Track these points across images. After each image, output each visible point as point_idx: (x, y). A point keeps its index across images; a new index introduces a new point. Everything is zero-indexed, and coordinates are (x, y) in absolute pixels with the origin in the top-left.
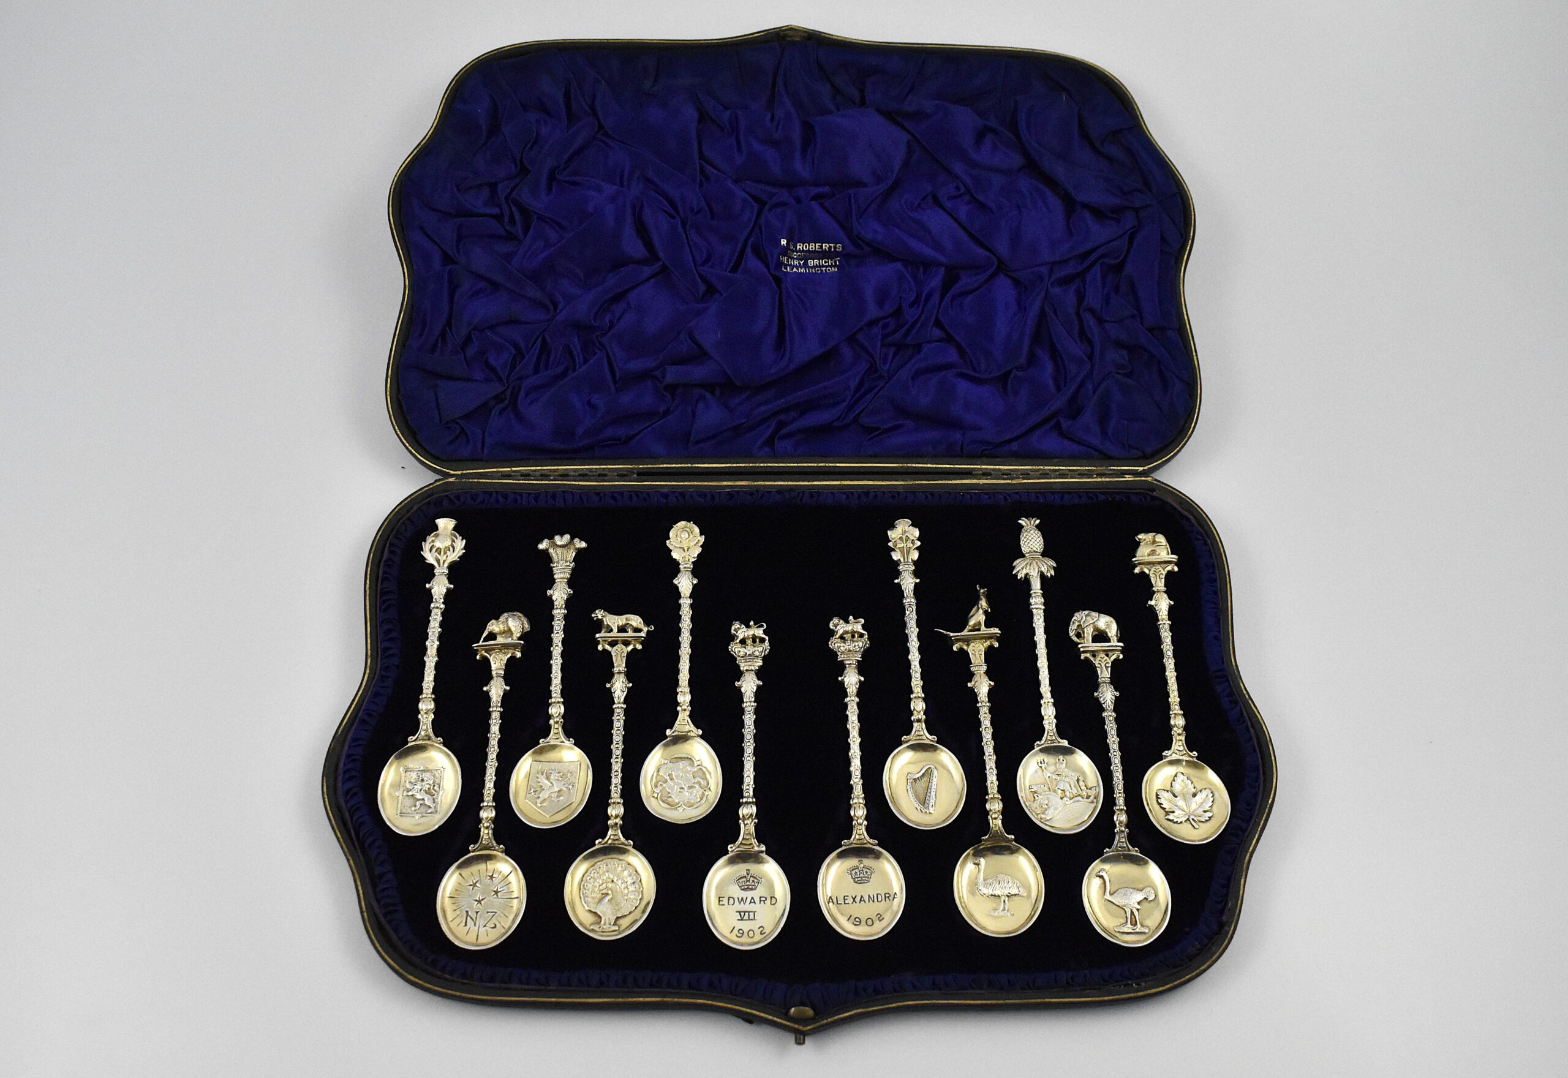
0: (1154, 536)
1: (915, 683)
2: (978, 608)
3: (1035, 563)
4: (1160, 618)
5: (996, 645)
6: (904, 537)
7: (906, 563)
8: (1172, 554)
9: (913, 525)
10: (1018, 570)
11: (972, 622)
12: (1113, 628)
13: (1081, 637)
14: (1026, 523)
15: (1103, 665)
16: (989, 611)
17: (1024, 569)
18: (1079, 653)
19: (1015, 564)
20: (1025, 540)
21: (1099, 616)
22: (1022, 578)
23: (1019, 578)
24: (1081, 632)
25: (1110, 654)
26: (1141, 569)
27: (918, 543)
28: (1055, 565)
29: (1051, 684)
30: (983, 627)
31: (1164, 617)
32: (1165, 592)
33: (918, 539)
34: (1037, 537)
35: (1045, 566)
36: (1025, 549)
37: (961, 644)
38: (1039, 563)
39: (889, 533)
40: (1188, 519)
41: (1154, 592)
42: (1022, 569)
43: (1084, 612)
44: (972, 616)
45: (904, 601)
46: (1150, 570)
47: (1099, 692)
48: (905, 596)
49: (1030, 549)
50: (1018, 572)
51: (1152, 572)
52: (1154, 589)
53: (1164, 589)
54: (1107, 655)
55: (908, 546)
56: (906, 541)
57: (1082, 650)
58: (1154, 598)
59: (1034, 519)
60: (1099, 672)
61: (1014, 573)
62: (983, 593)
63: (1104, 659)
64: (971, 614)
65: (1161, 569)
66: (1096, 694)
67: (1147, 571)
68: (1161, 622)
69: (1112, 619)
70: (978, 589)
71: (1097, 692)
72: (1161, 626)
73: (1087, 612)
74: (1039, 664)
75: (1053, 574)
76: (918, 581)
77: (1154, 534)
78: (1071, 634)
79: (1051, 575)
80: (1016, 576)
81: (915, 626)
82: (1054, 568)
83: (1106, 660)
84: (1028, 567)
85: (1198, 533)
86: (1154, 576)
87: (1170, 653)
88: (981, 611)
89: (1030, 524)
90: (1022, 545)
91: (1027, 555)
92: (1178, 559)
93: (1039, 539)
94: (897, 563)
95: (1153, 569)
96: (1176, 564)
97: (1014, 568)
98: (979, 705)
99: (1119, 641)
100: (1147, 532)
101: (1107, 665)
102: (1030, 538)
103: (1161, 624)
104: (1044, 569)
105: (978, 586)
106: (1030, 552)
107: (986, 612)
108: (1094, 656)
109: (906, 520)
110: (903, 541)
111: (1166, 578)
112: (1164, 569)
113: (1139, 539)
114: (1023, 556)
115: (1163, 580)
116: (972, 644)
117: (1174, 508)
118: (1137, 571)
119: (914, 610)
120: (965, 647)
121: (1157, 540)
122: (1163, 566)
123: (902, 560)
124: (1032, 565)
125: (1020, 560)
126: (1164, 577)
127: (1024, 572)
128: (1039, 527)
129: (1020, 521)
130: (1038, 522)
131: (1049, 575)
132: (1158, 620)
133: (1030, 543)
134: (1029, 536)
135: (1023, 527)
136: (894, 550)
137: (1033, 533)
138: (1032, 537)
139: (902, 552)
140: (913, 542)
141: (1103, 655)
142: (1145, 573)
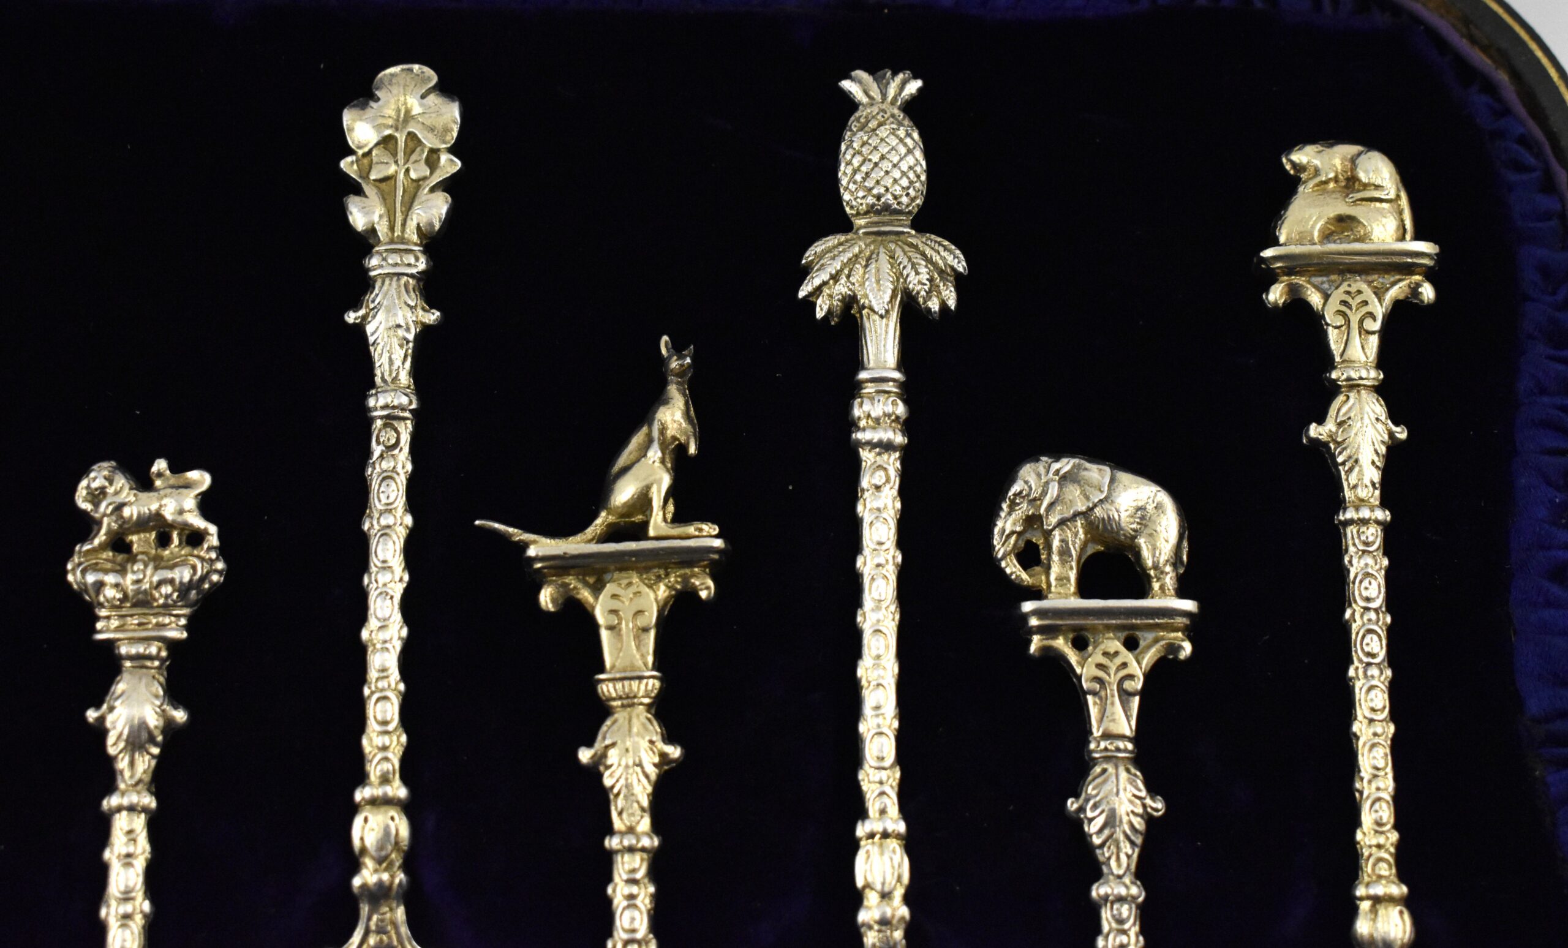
0: (1353, 160)
1: (379, 741)
2: (649, 441)
3: (884, 258)
4: (1348, 494)
5: (706, 588)
6: (401, 138)
7: (399, 245)
8: (1418, 236)
9: (445, 88)
10: (817, 282)
11: (624, 493)
12: (1163, 535)
13: (1037, 562)
14: (866, 93)
15: (1113, 679)
16: (692, 450)
17: (843, 280)
18: (1022, 632)
19: (809, 255)
20: (856, 162)
21: (1113, 480)
22: (830, 312)
23: (820, 314)
24: (1041, 542)
25: (1144, 638)
26: (1294, 291)
27: (449, 165)
28: (961, 266)
29: (903, 757)
30: (658, 523)
31: (1362, 493)
32: (1380, 390)
33: (453, 150)
34: (903, 150)
35: (923, 270)
36: (852, 196)
37: (572, 581)
38: (899, 253)
39: (348, 117)
40: (1490, 87)
41: (1333, 390)
42: (835, 278)
43: (1056, 466)
44: (625, 470)
45: (371, 402)
46: (1326, 297)
47: (1087, 800)
48: (378, 380)
49: (870, 200)
50: (818, 290)
51: (1334, 304)
52: (1334, 375)
53: (1373, 375)
54: (1131, 644)
55: (413, 175)
56: (409, 153)
57: (1034, 622)
58: (1332, 412)
59: (901, 76)
60: (1094, 711)
61: (802, 294)
62: (681, 374)
63: (1118, 661)
64: (622, 461)
65: (1368, 294)
66: (1072, 805)
67: (1315, 299)
68: (1350, 514)
69: (1164, 498)
70: (664, 351)
71: (1077, 796)
72: (1351, 531)
73: (1066, 465)
74: (865, 670)
75: (952, 303)
76: (433, 317)
77: (1354, 149)
78: (1000, 549)
79: (944, 306)
80: (809, 304)
81: (401, 502)
82: (960, 282)
83: (1124, 665)
84: (859, 269)
85: (1525, 141)
86: (1340, 321)
87: (1377, 646)
88: (655, 454)
89: (884, 95)
90: (844, 182)
91: (860, 222)
92: (1440, 258)
93: (910, 160)
94: (365, 242)
95: (1337, 296)
96: (1431, 275)
97: (804, 273)
98: (612, 843)
99: (1181, 593)
100: (1328, 136)
101: (1128, 685)
102: (875, 158)
103: (1351, 522)
104: (918, 280)
105: (665, 338)
106: (871, 210)
107: (677, 456)
108: (1080, 644)
109: (416, 67)
110: (394, 154)
111: (1385, 334)
112: (1379, 294)
113: (1294, 165)
114: (844, 225)
115: (1374, 341)
116: (610, 589)
117: (1440, 43)
118: (1276, 295)
119: (405, 438)
120: (586, 595)
121: (1363, 176)
122: (1378, 280)
123: (382, 230)
124: (873, 266)
125: (832, 241)
126: (1376, 326)
127: (841, 289)
128: (912, 109)
129: (846, 84)
130: (914, 86)
131: (934, 305)
132: (1340, 504)
133: (876, 175)
134: (874, 141)
135: (850, 105)
136: (358, 191)
137: (883, 132)
138: (884, 149)
139: (387, 199)
140: (432, 161)
141: (1115, 645)
142: (1307, 306)
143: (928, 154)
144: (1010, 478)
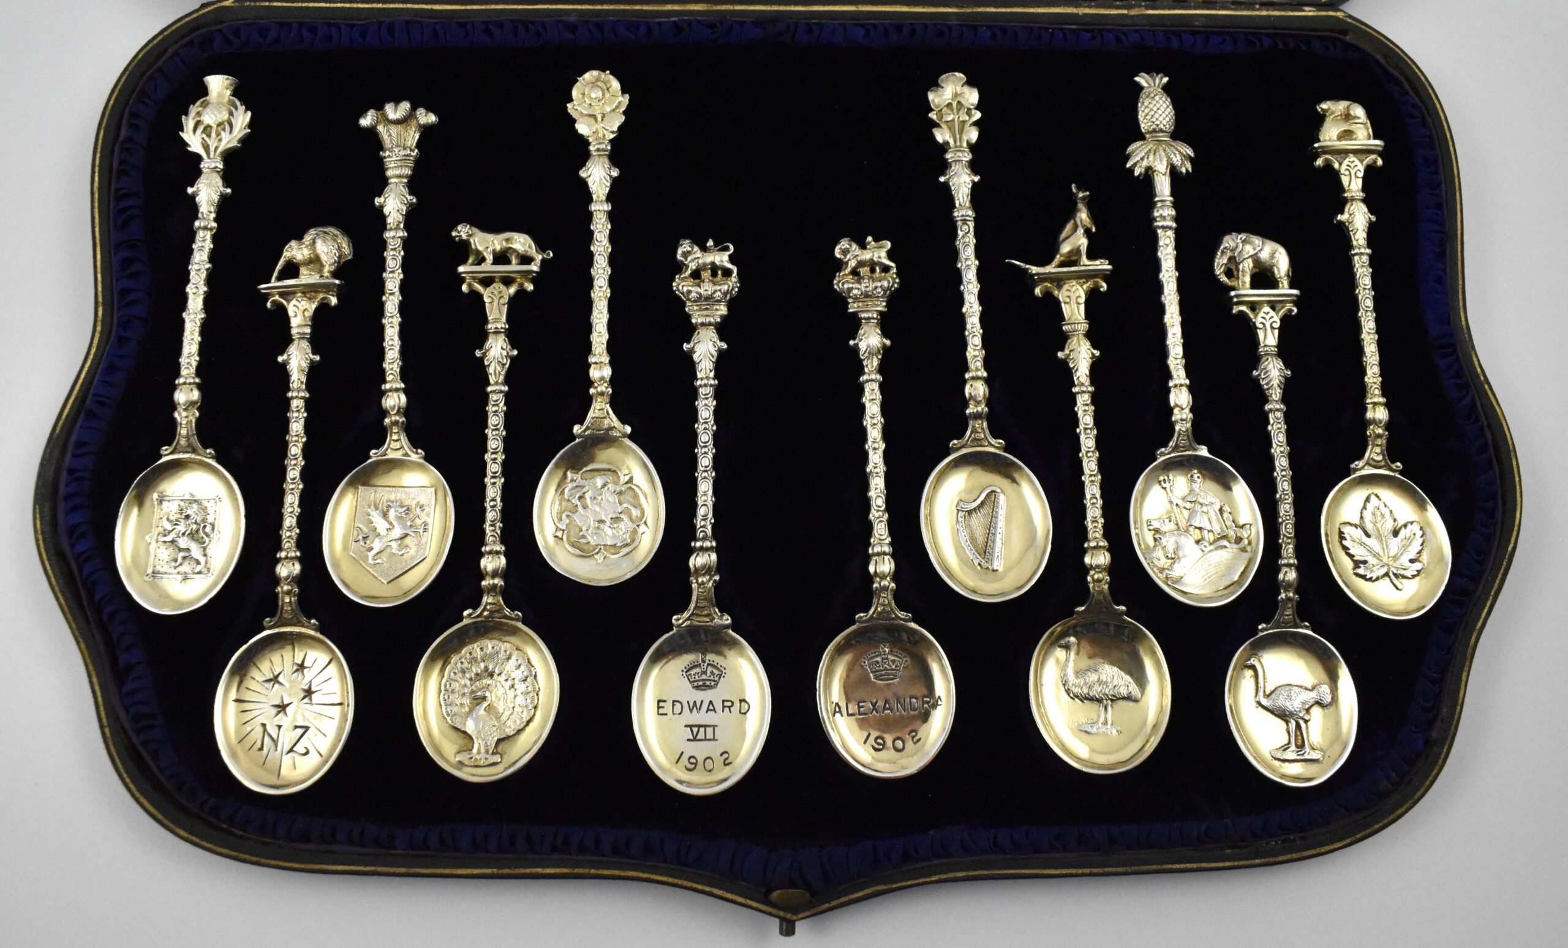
0: (1351, 107)
1: (973, 353)
2: (1075, 225)
3: (1161, 149)
4: (1355, 243)
5: (1103, 287)
6: (954, 104)
7: (958, 148)
9: (970, 83)
10: (1134, 161)
11: (1066, 249)
12: (1283, 264)
13: (1234, 278)
14: (1146, 82)
15: (1267, 323)
16: (1093, 230)
17: (1145, 160)
18: (1229, 305)
19: (1130, 149)
20: (1146, 111)
21: (1264, 242)
22: (1140, 174)
23: (1136, 174)
24: (1234, 269)
25: (1278, 309)
26: (1326, 160)
27: (976, 115)
28: (1192, 154)
30: (1083, 259)
31: (1360, 242)
32: (1364, 201)
33: (978, 108)
34: (1163, 106)
35: (1179, 155)
36: (1145, 126)
37: (1048, 285)
38: (1168, 150)
39: (931, 96)
41: (1345, 201)
42: (1142, 159)
44: (1065, 239)
45: (954, 214)
46: (1341, 164)
47: (1262, 370)
48: (957, 204)
49: (1153, 126)
50: (1135, 164)
51: (1344, 166)
52: (1346, 195)
53: (1361, 195)
54: (1273, 308)
55: (962, 119)
56: (959, 110)
57: (1234, 299)
58: (1346, 210)
59: (1160, 75)
60: (1261, 338)
61: (1128, 166)
62: (1083, 199)
63: (1269, 316)
64: (1063, 235)
65: (1358, 163)
66: (1256, 373)
67: (1335, 165)
68: (1355, 251)
69: (1282, 251)
70: (1074, 190)
71: (1257, 370)
72: (1356, 258)
73: (1243, 236)
74: (1167, 320)
75: (1190, 170)
76: (977, 179)
77: (1347, 103)
78: (1218, 272)
79: (1187, 170)
80: (1131, 170)
81: (973, 256)
82: (1193, 160)
83: (1272, 318)
84: (1151, 157)
86: (1347, 173)
87: (1370, 304)
88: (1079, 230)
89: (1154, 83)
90: (1141, 119)
91: (1147, 136)
92: (1384, 146)
93: (1169, 110)
94: (944, 148)
95: (1346, 162)
96: (1379, 155)
97: (1127, 158)
98: (1075, 390)
99: (1290, 287)
101: (1273, 325)
102: (1155, 109)
103: (1356, 254)
104: (1177, 160)
105: (1074, 185)
106: (1152, 131)
108: (1254, 309)
109: (957, 74)
110: (952, 110)
111: (1365, 178)
112: (1361, 161)
113: (1322, 109)
115: (1360, 181)
116: (1066, 288)
118: (1319, 162)
119: (972, 230)
120: (1054, 290)
121: (1352, 113)
122: (1361, 157)
123: (951, 142)
124: (1156, 153)
125: (1139, 144)
126: (1361, 175)
127: (1145, 164)
128: (1166, 89)
129: (1137, 79)
130: (1166, 80)
131: (1184, 170)
132: (1351, 247)
133: (1157, 116)
134: (1154, 102)
135: (1141, 88)
136: (937, 125)
137: (1157, 98)
138: (1158, 106)
139: (951, 129)
140: (969, 113)
141: (1267, 309)
142: (1333, 168)
143: (1175, 107)
144: (1219, 242)
